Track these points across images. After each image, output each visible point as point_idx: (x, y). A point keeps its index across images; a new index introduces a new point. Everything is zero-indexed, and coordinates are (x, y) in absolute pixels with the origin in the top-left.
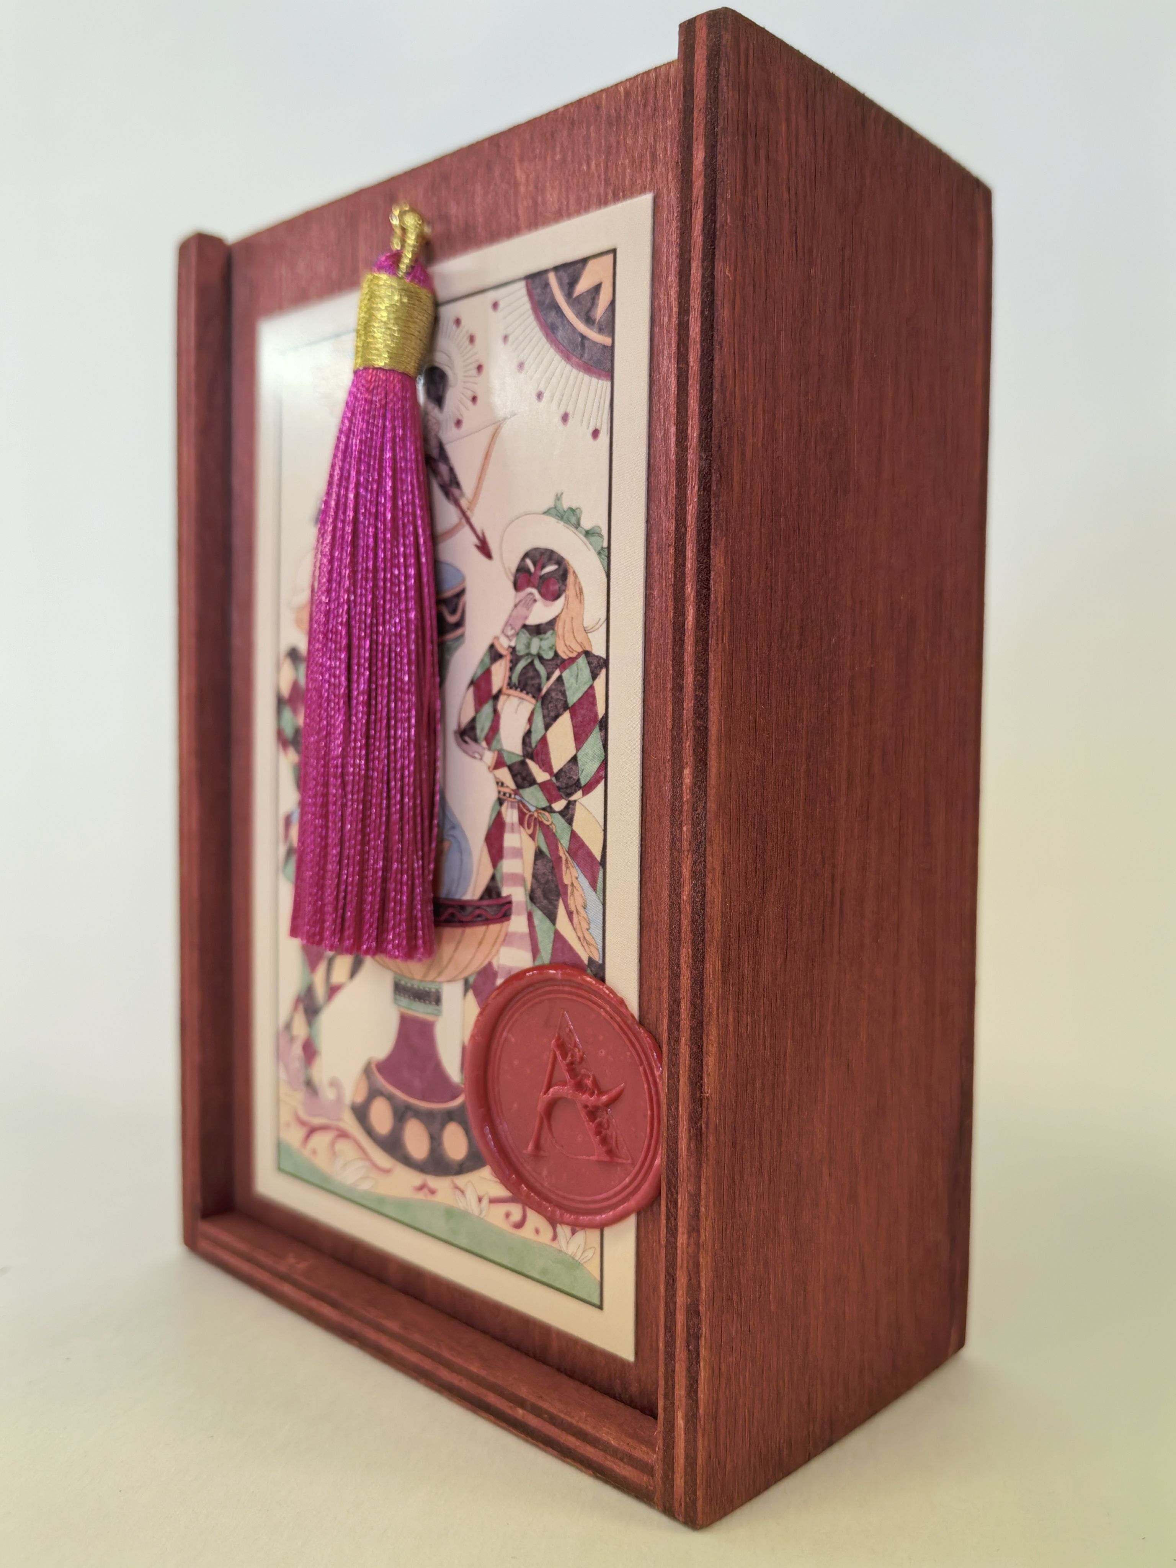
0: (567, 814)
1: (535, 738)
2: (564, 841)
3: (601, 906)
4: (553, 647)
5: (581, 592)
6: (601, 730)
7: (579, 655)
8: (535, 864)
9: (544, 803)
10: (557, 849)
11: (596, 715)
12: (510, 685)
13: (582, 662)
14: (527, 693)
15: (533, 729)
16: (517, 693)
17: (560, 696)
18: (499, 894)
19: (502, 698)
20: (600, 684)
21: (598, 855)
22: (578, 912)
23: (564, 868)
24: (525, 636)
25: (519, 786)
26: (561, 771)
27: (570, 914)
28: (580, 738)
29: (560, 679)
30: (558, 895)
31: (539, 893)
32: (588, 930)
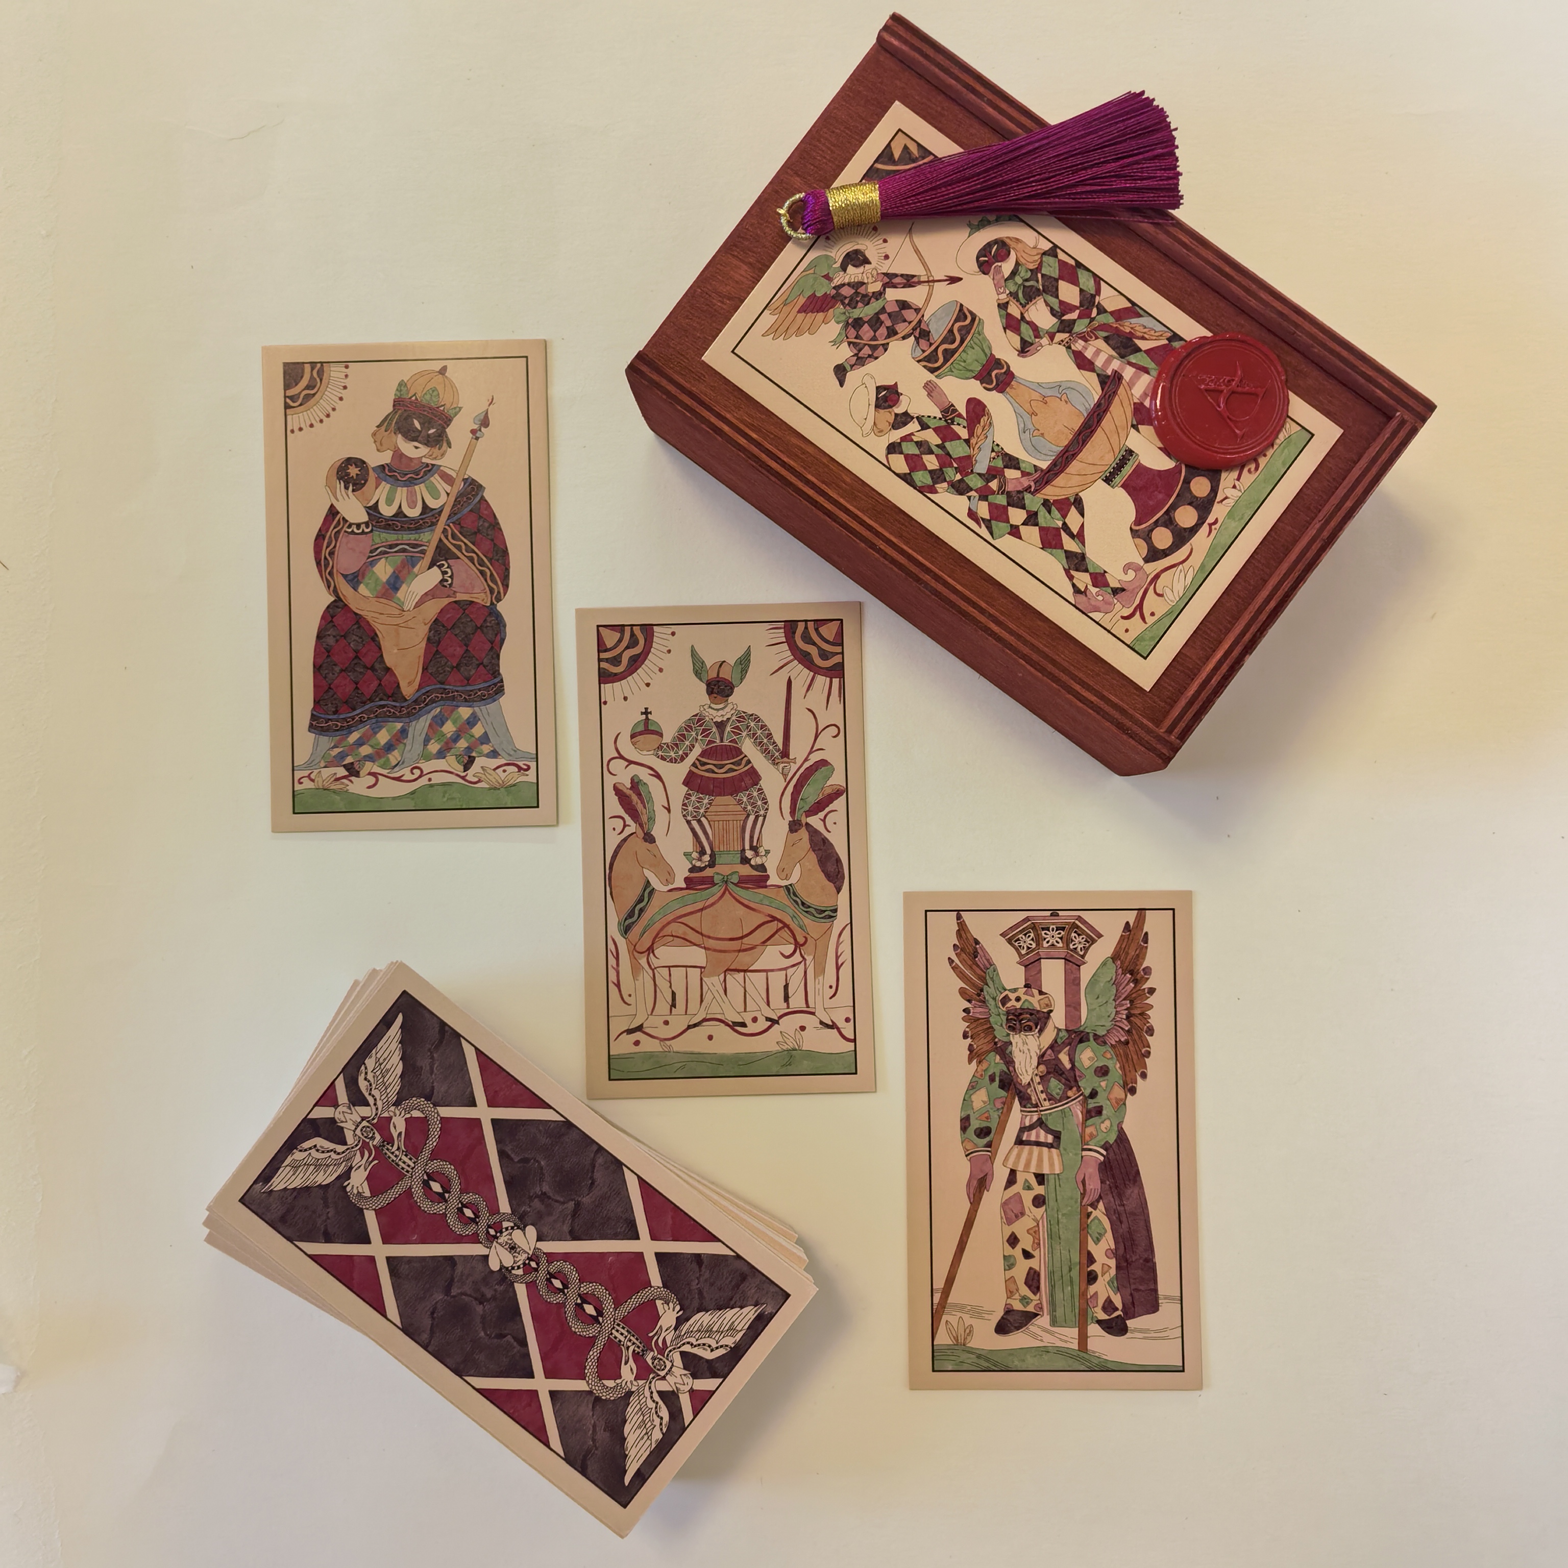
0: (1101, 310)
1: (1056, 307)
2: (1111, 320)
3: (1151, 318)
4: (1027, 270)
5: (1017, 239)
6: (1079, 268)
7: (1041, 258)
8: (1109, 344)
9: (1087, 321)
10: (1111, 326)
11: (1072, 265)
12: (1024, 306)
13: (1045, 258)
14: (1035, 298)
15: (1051, 305)
16: (1031, 304)
17: (1050, 280)
18: (1109, 377)
19: (1026, 315)
20: (1061, 256)
21: (1130, 305)
22: (1145, 333)
23: (1122, 328)
24: (1010, 283)
25: (1070, 332)
26: (1081, 302)
27: (1143, 338)
28: (1074, 281)
29: (1043, 275)
30: (1131, 340)
31: (1123, 351)
32: (1155, 332)
